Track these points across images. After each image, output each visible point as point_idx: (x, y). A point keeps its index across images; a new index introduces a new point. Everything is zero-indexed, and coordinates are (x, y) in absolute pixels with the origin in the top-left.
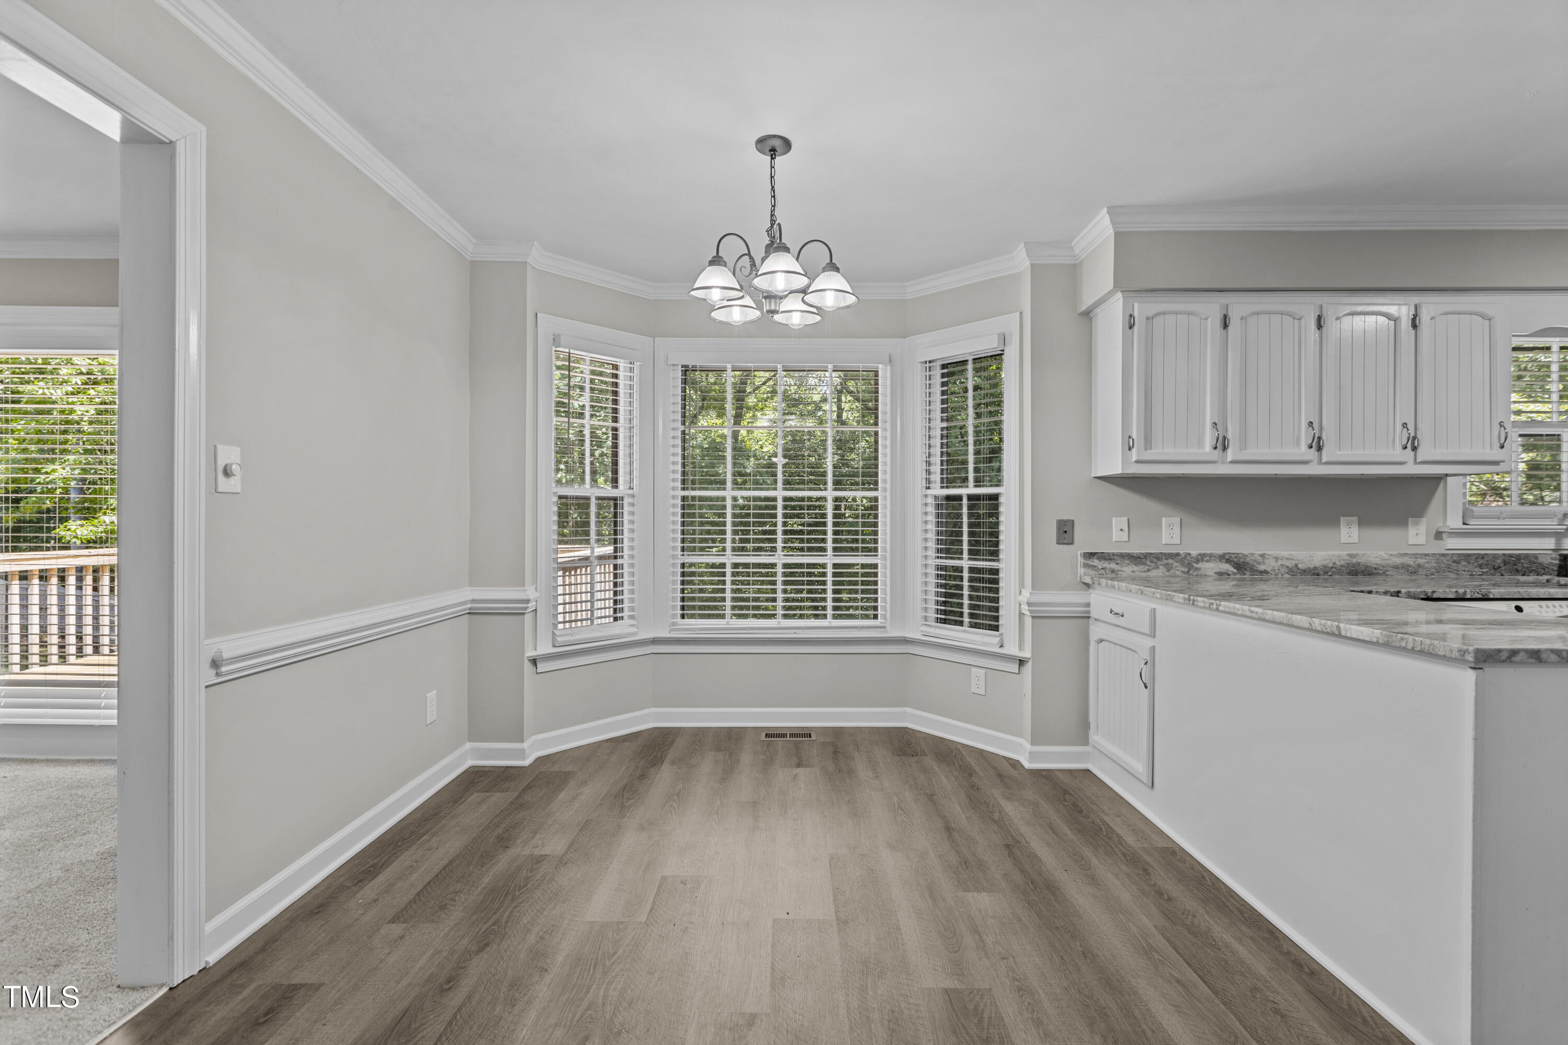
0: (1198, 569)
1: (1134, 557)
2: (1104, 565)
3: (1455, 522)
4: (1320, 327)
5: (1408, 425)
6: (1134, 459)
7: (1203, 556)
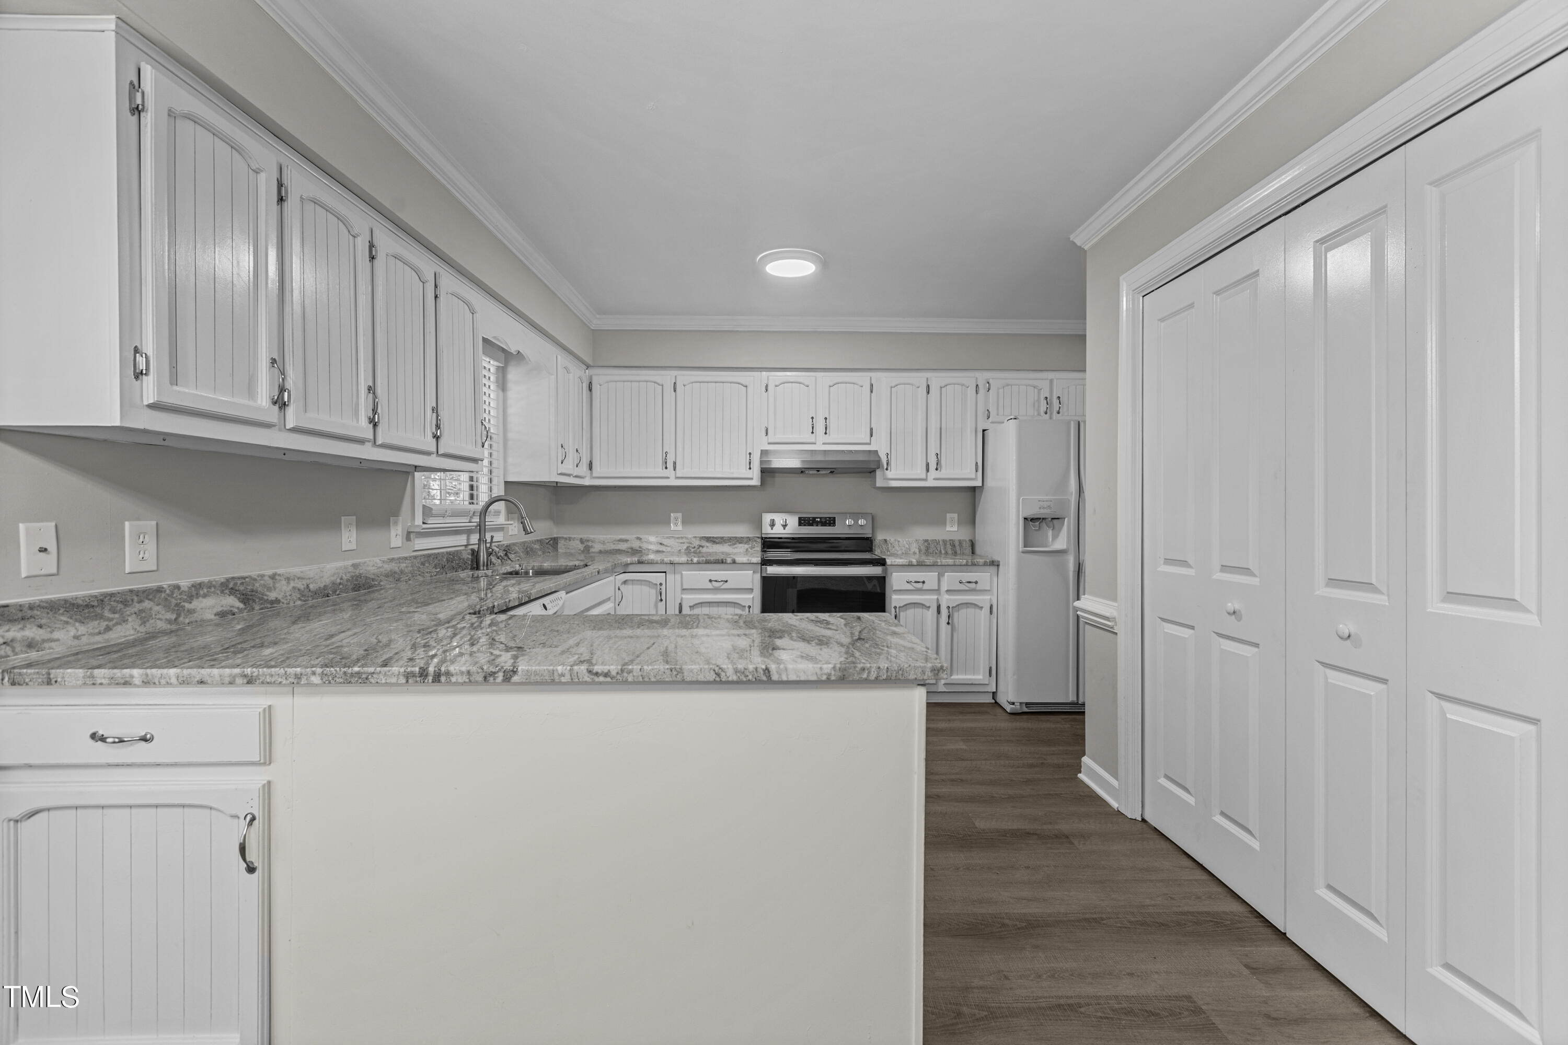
0: (191, 612)
1: (78, 606)
2: (10, 635)
3: (419, 521)
4: (372, 258)
5: (435, 410)
6: (150, 398)
7: (198, 587)
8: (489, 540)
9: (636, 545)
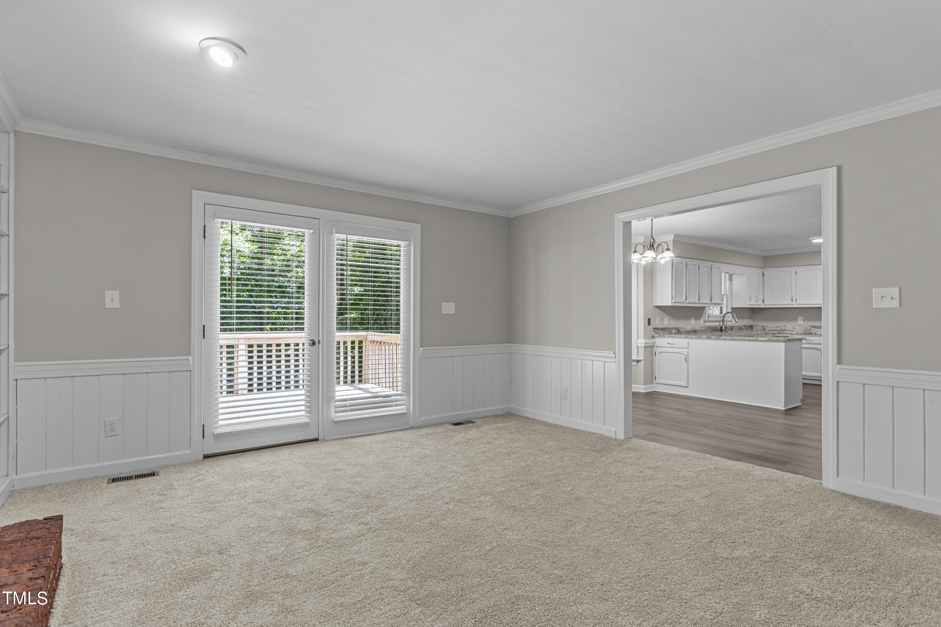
0: (672, 332)
3: (707, 318)
4: (699, 269)
5: (711, 295)
6: (674, 302)
7: (672, 328)
8: (725, 324)
9: (783, 328)
